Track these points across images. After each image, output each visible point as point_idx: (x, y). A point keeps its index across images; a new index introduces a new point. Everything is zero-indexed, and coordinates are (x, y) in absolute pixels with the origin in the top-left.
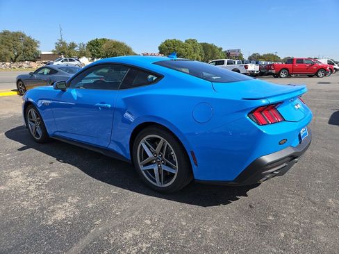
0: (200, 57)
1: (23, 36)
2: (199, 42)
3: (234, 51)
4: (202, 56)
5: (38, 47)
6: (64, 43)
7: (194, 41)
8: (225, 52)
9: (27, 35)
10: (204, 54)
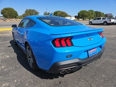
0: (94, 17)
1: (35, 11)
2: (94, 11)
3: (109, 14)
4: (95, 16)
5: (39, 14)
6: (46, 13)
7: (92, 11)
8: (105, 14)
9: (36, 11)
10: (96, 16)
